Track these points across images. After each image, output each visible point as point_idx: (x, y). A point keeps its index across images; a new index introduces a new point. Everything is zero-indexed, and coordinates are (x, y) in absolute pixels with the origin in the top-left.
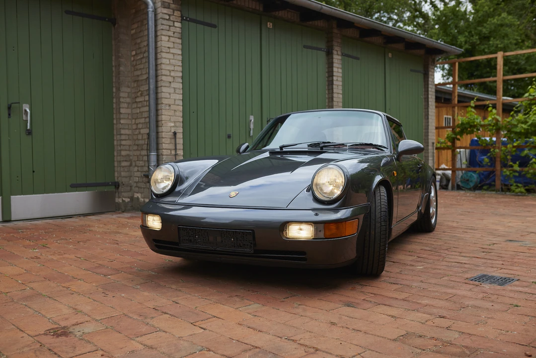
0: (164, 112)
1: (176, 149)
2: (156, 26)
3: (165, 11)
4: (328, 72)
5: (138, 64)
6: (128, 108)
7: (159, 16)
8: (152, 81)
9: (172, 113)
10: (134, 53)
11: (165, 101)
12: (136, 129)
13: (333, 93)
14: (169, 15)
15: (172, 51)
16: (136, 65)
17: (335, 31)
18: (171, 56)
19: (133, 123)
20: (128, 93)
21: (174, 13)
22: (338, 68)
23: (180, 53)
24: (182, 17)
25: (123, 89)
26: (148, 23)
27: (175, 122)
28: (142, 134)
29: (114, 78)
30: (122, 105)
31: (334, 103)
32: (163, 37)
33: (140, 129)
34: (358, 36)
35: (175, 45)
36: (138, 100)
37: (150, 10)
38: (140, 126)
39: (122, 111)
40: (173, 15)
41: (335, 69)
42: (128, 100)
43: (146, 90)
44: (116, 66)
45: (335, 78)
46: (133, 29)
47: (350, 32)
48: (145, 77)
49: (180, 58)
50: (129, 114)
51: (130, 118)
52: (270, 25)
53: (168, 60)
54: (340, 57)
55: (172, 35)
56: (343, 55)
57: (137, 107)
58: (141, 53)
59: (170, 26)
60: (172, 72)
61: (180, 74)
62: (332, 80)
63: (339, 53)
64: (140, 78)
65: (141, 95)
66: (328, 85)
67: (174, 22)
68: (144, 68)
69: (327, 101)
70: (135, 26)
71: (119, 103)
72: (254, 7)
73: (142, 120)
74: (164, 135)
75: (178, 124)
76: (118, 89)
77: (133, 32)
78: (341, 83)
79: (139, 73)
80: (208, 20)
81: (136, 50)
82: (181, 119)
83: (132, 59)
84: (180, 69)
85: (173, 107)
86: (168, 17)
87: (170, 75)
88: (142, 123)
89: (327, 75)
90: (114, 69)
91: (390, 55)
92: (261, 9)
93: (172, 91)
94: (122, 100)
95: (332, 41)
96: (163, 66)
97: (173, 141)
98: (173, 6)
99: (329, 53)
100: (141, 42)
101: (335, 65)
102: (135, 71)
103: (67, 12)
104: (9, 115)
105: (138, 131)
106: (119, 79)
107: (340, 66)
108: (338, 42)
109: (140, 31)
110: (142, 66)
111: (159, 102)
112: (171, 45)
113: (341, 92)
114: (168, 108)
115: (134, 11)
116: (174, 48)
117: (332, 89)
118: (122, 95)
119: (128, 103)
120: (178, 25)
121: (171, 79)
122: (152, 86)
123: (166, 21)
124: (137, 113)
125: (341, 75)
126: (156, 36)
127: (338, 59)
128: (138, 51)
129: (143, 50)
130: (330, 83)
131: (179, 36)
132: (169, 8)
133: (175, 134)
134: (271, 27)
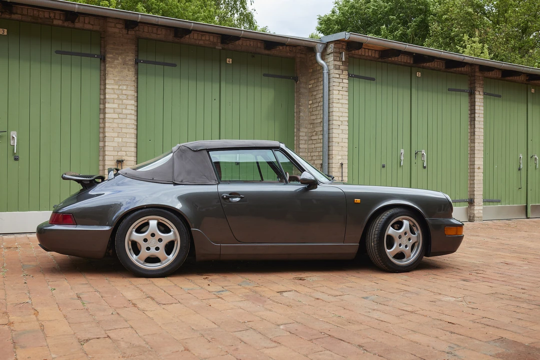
0: (334, 148)
1: (342, 176)
2: (329, 83)
3: (337, 71)
4: (471, 110)
5: (314, 110)
6: (305, 144)
7: (331, 76)
8: (326, 125)
9: (340, 149)
10: (311, 102)
11: (334, 140)
12: (311, 160)
13: (475, 128)
14: (339, 75)
16: (312, 111)
17: (478, 74)
18: (340, 105)
19: (309, 155)
20: (306, 132)
21: (342, 72)
22: (480, 106)
23: (347, 102)
24: (349, 75)
25: (302, 130)
26: (323, 80)
27: (342, 156)
28: (316, 164)
29: (295, 121)
30: (301, 142)
31: (476, 136)
32: (334, 91)
33: (314, 160)
34: (500, 76)
35: (344, 96)
36: (313, 138)
37: (325, 71)
38: (314, 158)
39: (301, 146)
40: (342, 74)
41: (477, 107)
42: (306, 138)
43: (321, 131)
44: (297, 112)
45: (476, 115)
46: (310, 84)
47: (491, 74)
48: (319, 121)
49: (347, 106)
50: (306, 148)
51: (306, 151)
52: (419, 74)
53: (338, 109)
54: (482, 97)
55: (341, 89)
56: (485, 94)
57: (312, 144)
58: (316, 102)
59: (340, 83)
60: (340, 117)
61: (347, 119)
62: (474, 117)
63: (481, 93)
64: (315, 122)
65: (316, 134)
66: (471, 121)
68: (318, 114)
69: (469, 134)
70: (312, 82)
71: (298, 140)
72: (405, 61)
73: (317, 154)
74: (334, 165)
75: (344, 157)
76: (299, 130)
77: (310, 86)
78: (482, 119)
79: (314, 117)
80: (368, 75)
81: (312, 100)
82: (347, 153)
83: (309, 106)
84: (347, 115)
85: (341, 144)
86: (338, 77)
87: (339, 120)
88: (316, 156)
89: (469, 112)
90: (295, 114)
91: (533, 91)
92: (412, 62)
93: (341, 131)
94: (301, 138)
95: (475, 83)
96: (334, 113)
97: (341, 169)
98: (342, 67)
99: (472, 94)
100: (317, 94)
101: (476, 104)
102: (311, 116)
103: (265, 75)
105: (312, 161)
106: (299, 122)
107: (482, 104)
108: (480, 84)
109: (316, 86)
110: (317, 112)
111: (331, 141)
112: (340, 97)
113: (483, 127)
114: (337, 145)
115: (311, 70)
116: (342, 99)
117: (474, 124)
118: (301, 134)
119: (306, 140)
120: (345, 81)
121: (339, 123)
122: (326, 129)
123: (337, 79)
124: (313, 148)
125: (483, 112)
126: (329, 90)
127: (480, 98)
128: (315, 101)
129: (319, 100)
130: (472, 119)
132: (339, 69)
133: (341, 165)
134: (420, 76)
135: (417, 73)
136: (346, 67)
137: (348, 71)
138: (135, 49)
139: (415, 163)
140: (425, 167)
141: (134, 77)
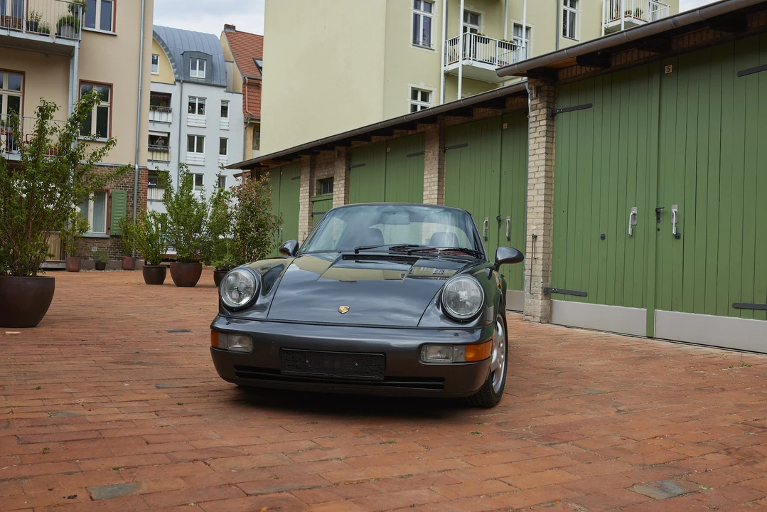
3: (534, 113)
9: (535, 215)
14: (536, 116)
15: (537, 152)
18: (536, 158)
21: (540, 112)
27: (537, 225)
35: (541, 144)
40: (540, 115)
52: (669, 69)
55: (538, 136)
59: (536, 127)
60: (537, 173)
61: (543, 174)
67: (540, 121)
74: (528, 238)
75: (539, 226)
82: (542, 221)
84: (544, 168)
85: (535, 210)
86: (535, 119)
87: (535, 178)
93: (536, 192)
97: (534, 243)
98: (539, 106)
104: (500, 226)
112: (536, 146)
114: (531, 211)
116: (539, 148)
120: (544, 123)
121: (534, 181)
123: (533, 123)
131: (544, 134)
132: (536, 110)
133: (535, 237)
134: (671, 71)
135: (666, 67)
136: (545, 104)
137: (547, 108)
138: (440, 139)
139: (658, 230)
140: (677, 236)
141: (439, 164)
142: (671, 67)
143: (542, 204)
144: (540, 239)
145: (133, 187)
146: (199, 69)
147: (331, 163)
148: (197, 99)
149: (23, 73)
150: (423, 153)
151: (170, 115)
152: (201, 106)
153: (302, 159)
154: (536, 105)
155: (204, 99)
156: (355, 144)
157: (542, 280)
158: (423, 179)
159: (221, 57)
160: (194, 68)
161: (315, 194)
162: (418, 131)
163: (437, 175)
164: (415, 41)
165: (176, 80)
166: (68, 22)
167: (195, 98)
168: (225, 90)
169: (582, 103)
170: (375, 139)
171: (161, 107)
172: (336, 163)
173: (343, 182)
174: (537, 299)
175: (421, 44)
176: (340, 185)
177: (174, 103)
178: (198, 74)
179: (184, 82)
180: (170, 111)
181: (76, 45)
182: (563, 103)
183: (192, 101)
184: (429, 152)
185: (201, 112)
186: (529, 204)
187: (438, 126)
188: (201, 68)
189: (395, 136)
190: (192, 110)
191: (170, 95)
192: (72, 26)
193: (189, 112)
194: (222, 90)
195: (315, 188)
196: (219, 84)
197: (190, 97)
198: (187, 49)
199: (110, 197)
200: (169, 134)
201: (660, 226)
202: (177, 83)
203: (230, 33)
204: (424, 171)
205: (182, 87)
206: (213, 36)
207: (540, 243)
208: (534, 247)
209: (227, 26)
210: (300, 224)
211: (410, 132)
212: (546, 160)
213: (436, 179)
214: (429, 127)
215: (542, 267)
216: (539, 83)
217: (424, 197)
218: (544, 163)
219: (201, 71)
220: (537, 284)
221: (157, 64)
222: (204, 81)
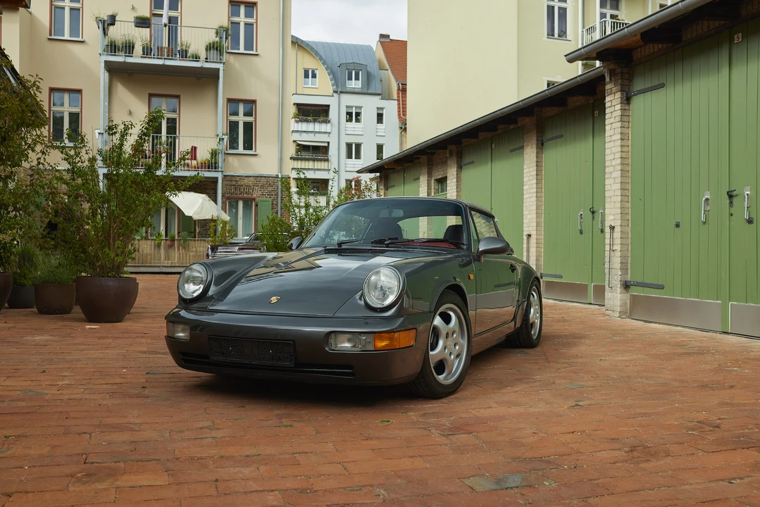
1: (615, 244)
3: (609, 98)
9: (612, 205)
14: (611, 101)
15: (613, 138)
18: (612, 144)
21: (614, 97)
27: (614, 215)
35: (616, 130)
40: (614, 99)
52: (738, 38)
53: (610, 150)
59: (612, 112)
60: (613, 161)
67: (615, 106)
74: (606, 230)
75: (617, 217)
84: (619, 155)
85: (613, 199)
86: (610, 104)
87: (611, 166)
98: (614, 90)
104: (593, 217)
112: (612, 133)
116: (615, 134)
121: (611, 169)
123: (609, 109)
131: (618, 119)
132: (612, 94)
133: (612, 228)
134: (740, 40)
135: (736, 36)
136: (619, 87)
137: (621, 91)
138: (537, 132)
139: (732, 215)
140: (750, 221)
141: (537, 157)
142: (740, 34)
143: (619, 193)
144: (618, 229)
145: (277, 195)
146: (355, 80)
147: (444, 163)
148: (354, 108)
149: (178, 97)
150: (522, 148)
151: (329, 125)
152: (358, 114)
153: (421, 160)
154: (611, 89)
155: (361, 108)
156: (465, 141)
157: (620, 273)
158: (523, 173)
159: (376, 65)
160: (350, 78)
161: (433, 194)
162: (519, 124)
163: (535, 168)
164: (551, 33)
165: (334, 92)
166: (213, 47)
167: (352, 107)
168: (380, 97)
169: (655, 83)
170: (482, 135)
171: (322, 119)
172: (449, 162)
173: (455, 180)
174: (616, 293)
175: (556, 35)
176: (453, 184)
177: (333, 114)
178: (355, 84)
179: (341, 92)
180: (329, 122)
181: (220, 66)
182: (638, 85)
183: (350, 111)
184: (528, 146)
185: (358, 120)
186: (607, 194)
187: (535, 118)
188: (357, 78)
189: (499, 132)
190: (350, 120)
191: (328, 106)
192: (217, 49)
193: (347, 121)
194: (378, 98)
195: (433, 187)
196: (374, 92)
197: (347, 107)
198: (344, 61)
199: (256, 205)
200: (328, 143)
201: (733, 210)
202: (335, 94)
203: (385, 42)
204: (523, 165)
205: (339, 98)
206: (369, 48)
207: (617, 234)
208: (612, 237)
209: (382, 36)
210: (420, 224)
211: (512, 127)
212: (622, 146)
213: (535, 173)
214: (527, 120)
215: (620, 259)
216: (612, 66)
217: (525, 192)
218: (619, 149)
219: (357, 81)
220: (615, 277)
221: (316, 77)
222: (360, 90)
